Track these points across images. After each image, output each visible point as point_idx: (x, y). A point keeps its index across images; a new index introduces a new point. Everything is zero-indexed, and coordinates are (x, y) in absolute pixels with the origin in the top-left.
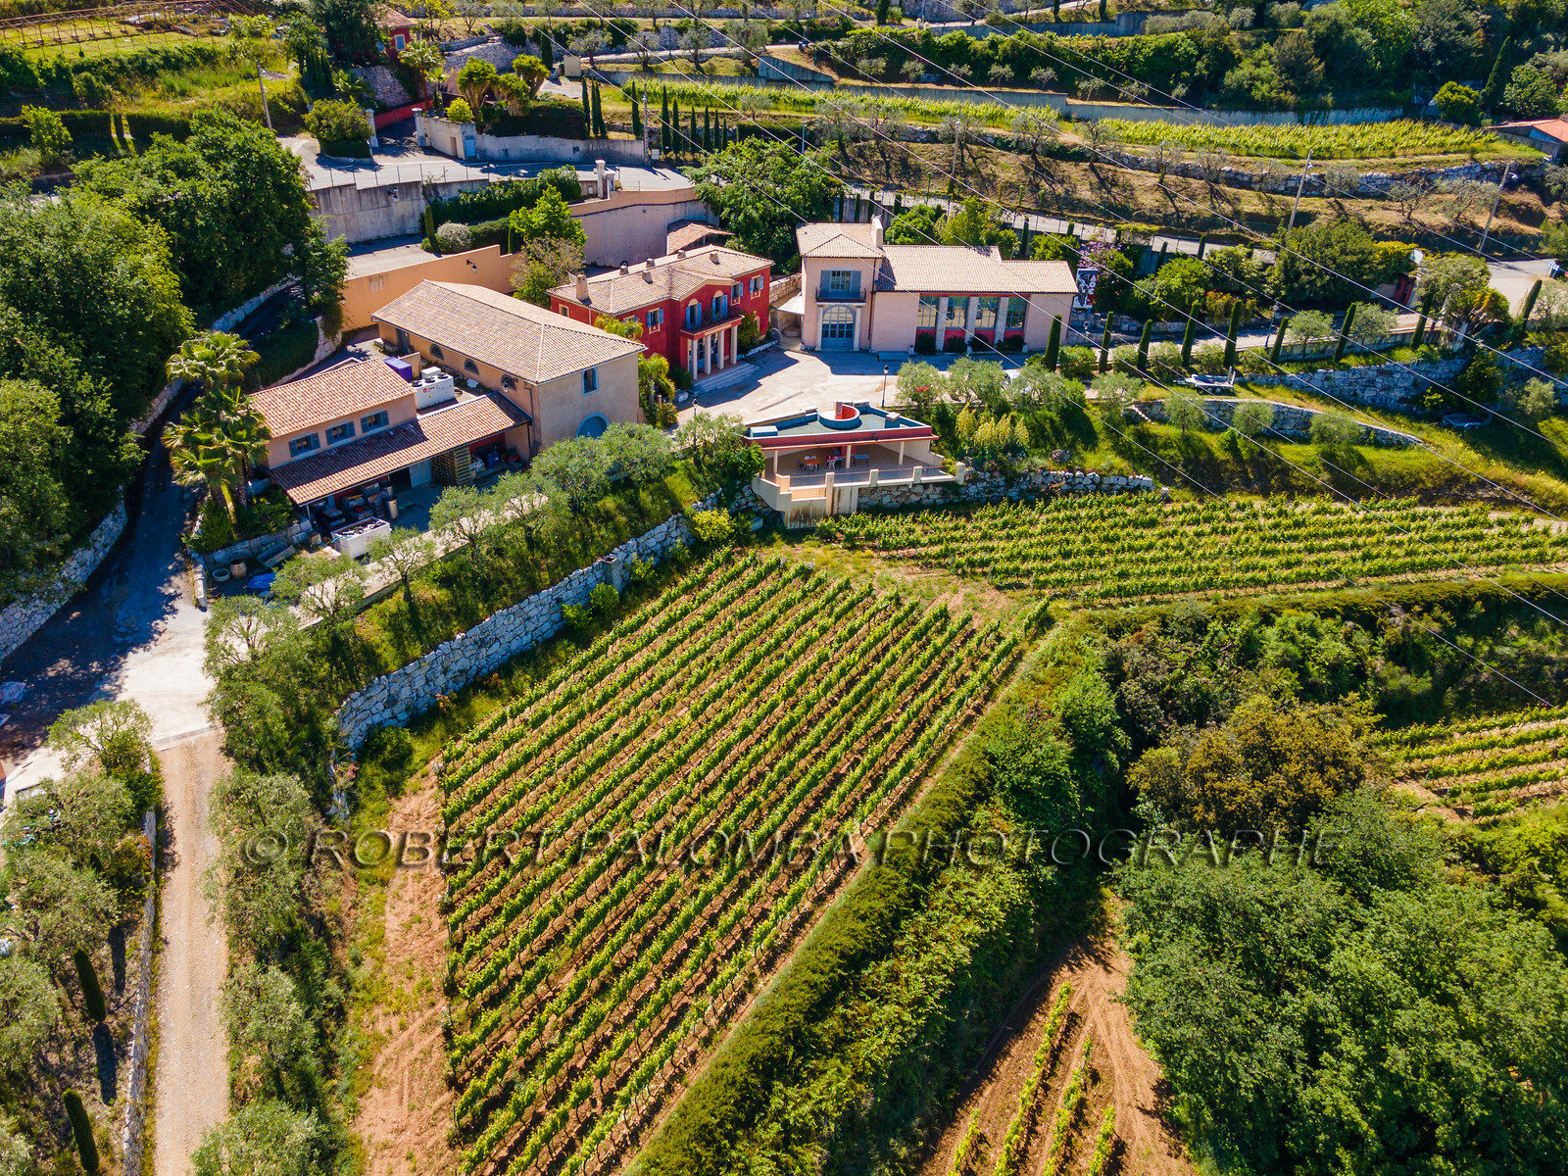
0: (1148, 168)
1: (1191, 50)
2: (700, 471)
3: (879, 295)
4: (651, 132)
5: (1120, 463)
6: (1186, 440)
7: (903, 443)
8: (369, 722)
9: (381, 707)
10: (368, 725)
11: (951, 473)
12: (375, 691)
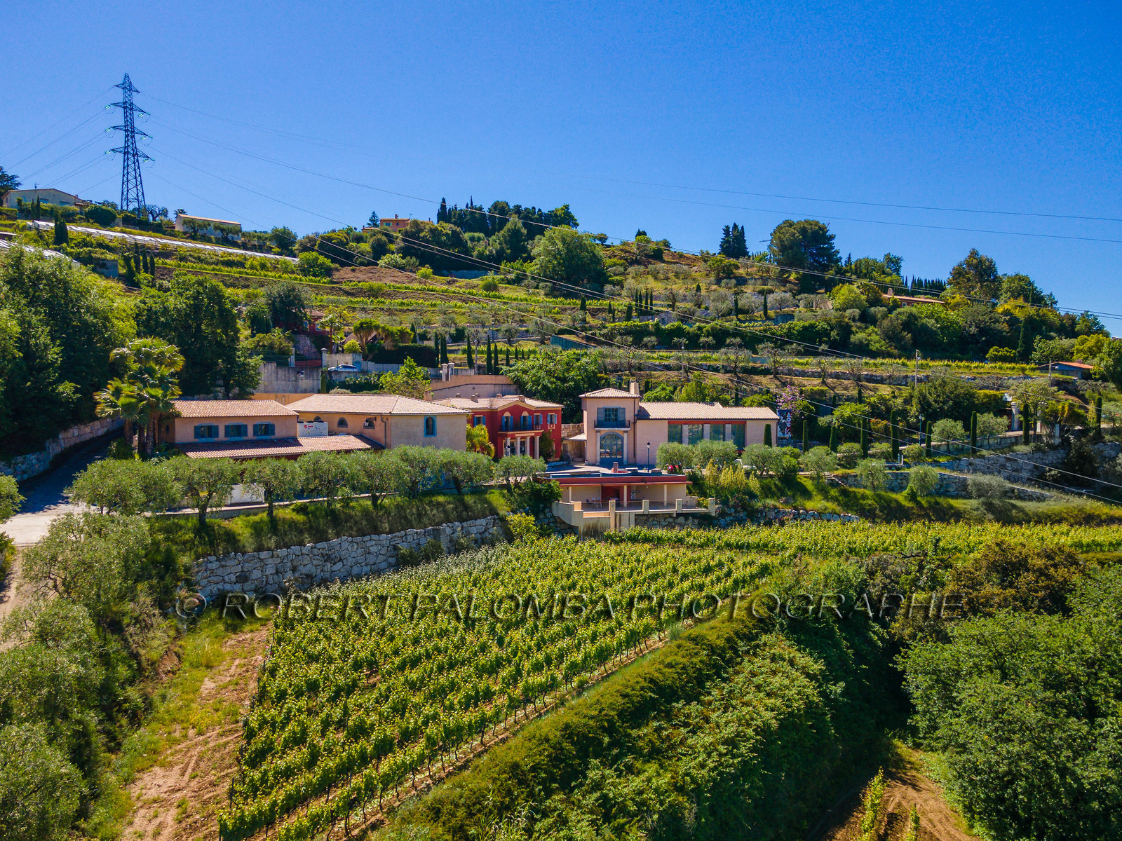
0: (813, 375)
1: (826, 326)
2: (512, 495)
3: (639, 423)
4: (480, 367)
5: (831, 505)
6: (879, 496)
7: (666, 487)
8: (220, 587)
9: (234, 579)
10: (219, 589)
11: (705, 507)
12: (230, 563)
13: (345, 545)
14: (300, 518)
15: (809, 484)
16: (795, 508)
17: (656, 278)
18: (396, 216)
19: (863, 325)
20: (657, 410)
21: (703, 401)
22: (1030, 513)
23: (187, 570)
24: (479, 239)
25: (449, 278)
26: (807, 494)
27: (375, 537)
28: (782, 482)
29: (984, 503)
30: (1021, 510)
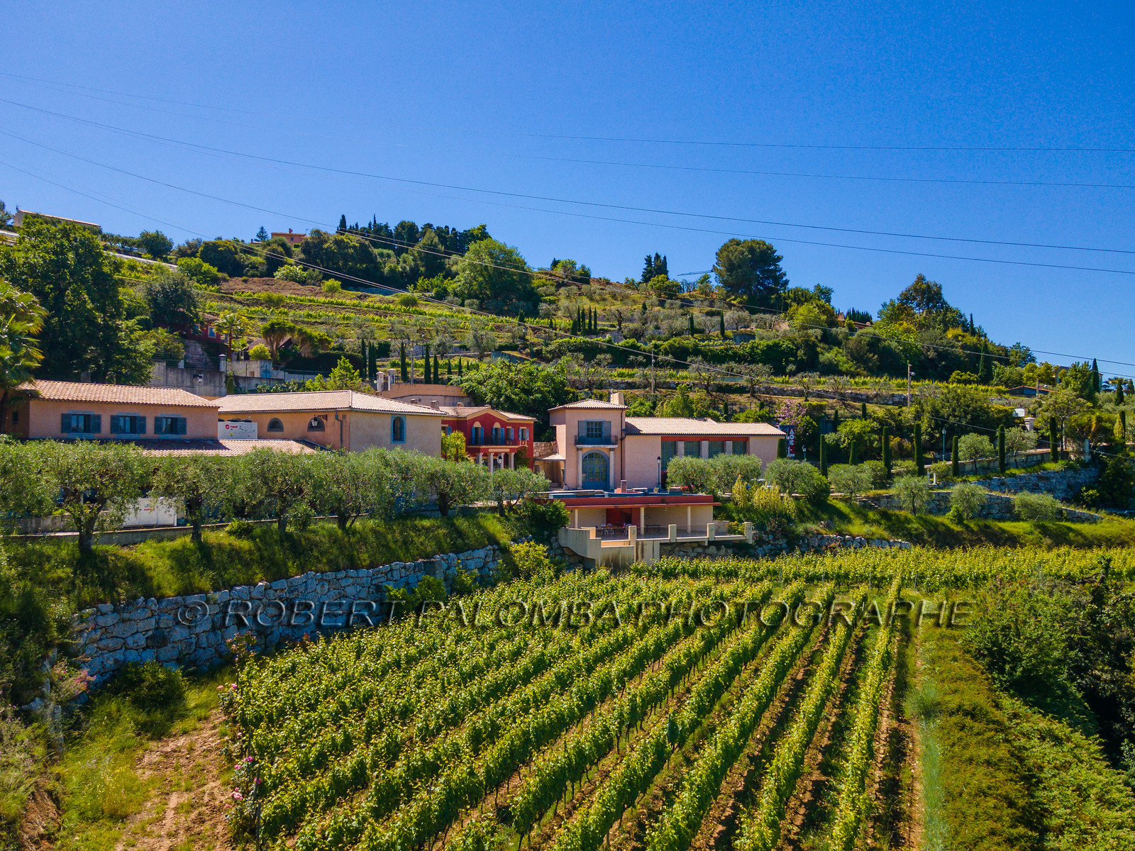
2: (507, 519)
3: (627, 439)
4: (416, 380)
5: (876, 530)
7: (689, 508)
8: (119, 655)
9: (143, 642)
10: (116, 661)
11: (740, 533)
12: (139, 614)
13: (313, 585)
14: (245, 544)
15: (841, 506)
16: (840, 533)
17: (592, 299)
18: (290, 230)
19: (826, 346)
20: (645, 425)
21: (691, 416)
22: (1088, 536)
23: (63, 627)
24: (389, 256)
25: (360, 293)
26: (844, 517)
27: (352, 572)
28: (813, 505)
29: (1037, 526)
30: (1078, 533)
